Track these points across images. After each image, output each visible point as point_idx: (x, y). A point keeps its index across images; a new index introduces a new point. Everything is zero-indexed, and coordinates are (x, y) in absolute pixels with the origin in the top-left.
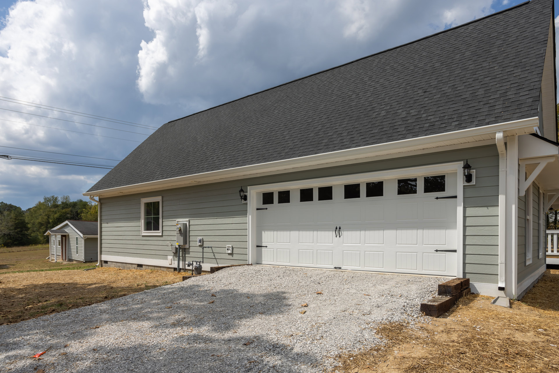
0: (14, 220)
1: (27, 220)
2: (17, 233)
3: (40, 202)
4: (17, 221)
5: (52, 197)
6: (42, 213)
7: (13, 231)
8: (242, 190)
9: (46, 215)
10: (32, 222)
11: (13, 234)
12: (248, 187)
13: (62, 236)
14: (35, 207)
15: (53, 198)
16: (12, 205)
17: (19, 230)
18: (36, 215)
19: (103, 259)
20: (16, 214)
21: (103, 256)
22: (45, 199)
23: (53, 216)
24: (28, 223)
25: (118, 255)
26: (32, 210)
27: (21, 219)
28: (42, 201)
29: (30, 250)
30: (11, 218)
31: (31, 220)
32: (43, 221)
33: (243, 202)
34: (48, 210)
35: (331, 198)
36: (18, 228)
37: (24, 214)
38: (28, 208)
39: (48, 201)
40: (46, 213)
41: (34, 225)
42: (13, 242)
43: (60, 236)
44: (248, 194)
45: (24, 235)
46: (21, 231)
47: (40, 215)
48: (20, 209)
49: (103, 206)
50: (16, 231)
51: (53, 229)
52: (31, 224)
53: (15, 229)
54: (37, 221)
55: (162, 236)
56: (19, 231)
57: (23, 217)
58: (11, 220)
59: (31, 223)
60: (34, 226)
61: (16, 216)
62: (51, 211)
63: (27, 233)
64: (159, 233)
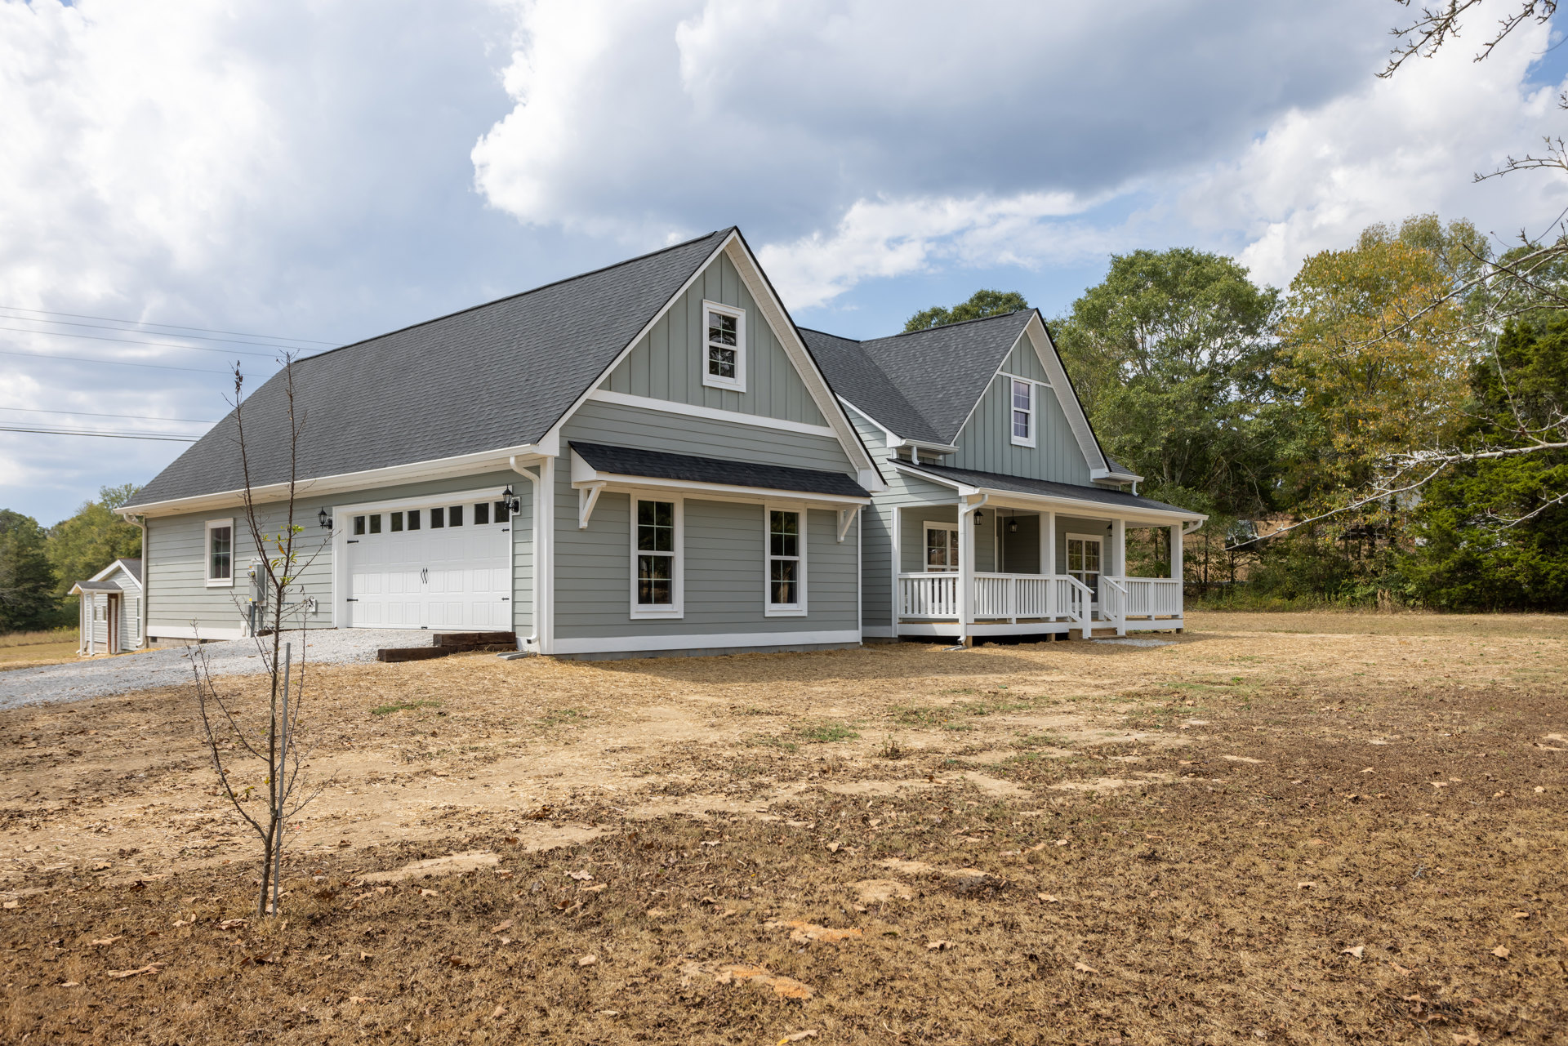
0: (15, 558)
1: (51, 557)
2: (23, 595)
3: (90, 505)
4: (23, 561)
5: (126, 487)
6: (96, 537)
7: (12, 589)
8: (323, 513)
9: (107, 542)
10: (67, 561)
11: (10, 597)
12: (334, 508)
13: (111, 596)
14: (79, 518)
15: (129, 492)
16: (13, 514)
17: (28, 586)
18: (78, 542)
19: (150, 634)
20: (21, 541)
21: (149, 627)
22: (105, 494)
23: (128, 544)
24: (54, 566)
25: (172, 625)
26: (66, 527)
27: (33, 555)
28: (97, 500)
29: (54, 642)
30: (6, 553)
31: (66, 557)
32: (99, 561)
33: (328, 531)
34: (113, 526)
35: (418, 528)
36: (27, 580)
37: (45, 538)
38: (57, 522)
39: (113, 500)
40: (107, 536)
41: (73, 570)
42: (11, 622)
43: (105, 597)
44: (333, 518)
45: (41, 600)
46: (35, 590)
47: (91, 542)
48: (35, 524)
49: (151, 533)
50: (21, 588)
51: (91, 580)
52: (65, 569)
53: (18, 582)
54: (83, 559)
55: (233, 587)
56: (29, 590)
57: (41, 548)
58: (6, 557)
59: (62, 564)
60: (72, 574)
61: (22, 547)
62: (121, 530)
63: (51, 595)
64: (228, 582)
